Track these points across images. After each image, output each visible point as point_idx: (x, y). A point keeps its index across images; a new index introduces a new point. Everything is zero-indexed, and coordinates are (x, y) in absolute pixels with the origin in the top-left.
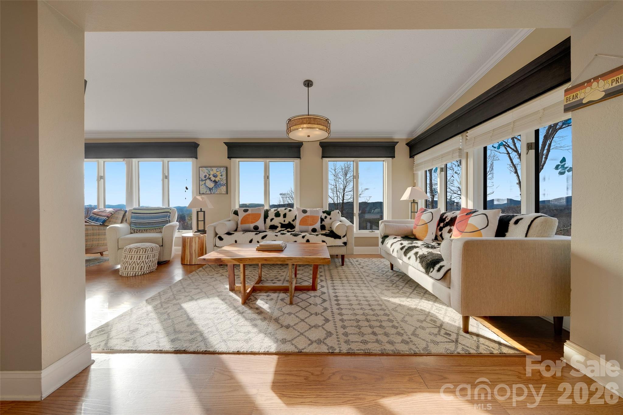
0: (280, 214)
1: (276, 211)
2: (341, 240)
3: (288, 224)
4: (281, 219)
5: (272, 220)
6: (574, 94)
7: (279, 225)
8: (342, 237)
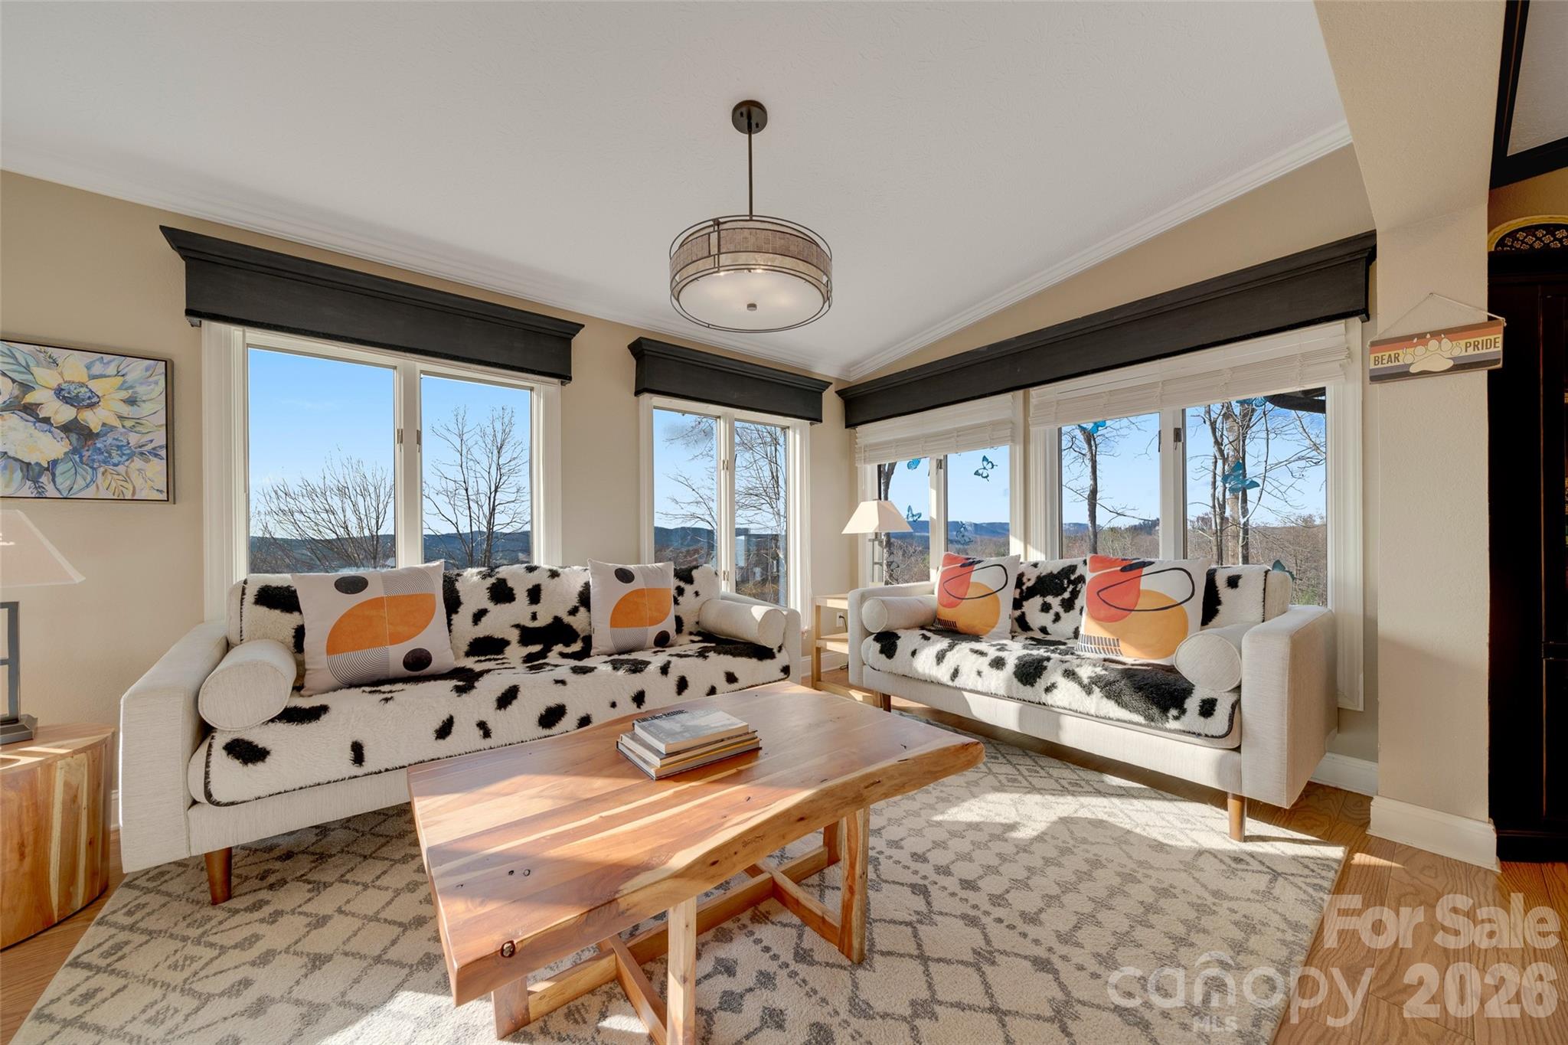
0: (511, 590)
1: (493, 580)
2: (774, 660)
3: (549, 626)
4: (519, 611)
5: (479, 616)
6: (1392, 353)
7: (514, 636)
8: (775, 650)
